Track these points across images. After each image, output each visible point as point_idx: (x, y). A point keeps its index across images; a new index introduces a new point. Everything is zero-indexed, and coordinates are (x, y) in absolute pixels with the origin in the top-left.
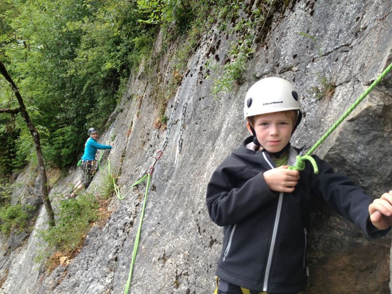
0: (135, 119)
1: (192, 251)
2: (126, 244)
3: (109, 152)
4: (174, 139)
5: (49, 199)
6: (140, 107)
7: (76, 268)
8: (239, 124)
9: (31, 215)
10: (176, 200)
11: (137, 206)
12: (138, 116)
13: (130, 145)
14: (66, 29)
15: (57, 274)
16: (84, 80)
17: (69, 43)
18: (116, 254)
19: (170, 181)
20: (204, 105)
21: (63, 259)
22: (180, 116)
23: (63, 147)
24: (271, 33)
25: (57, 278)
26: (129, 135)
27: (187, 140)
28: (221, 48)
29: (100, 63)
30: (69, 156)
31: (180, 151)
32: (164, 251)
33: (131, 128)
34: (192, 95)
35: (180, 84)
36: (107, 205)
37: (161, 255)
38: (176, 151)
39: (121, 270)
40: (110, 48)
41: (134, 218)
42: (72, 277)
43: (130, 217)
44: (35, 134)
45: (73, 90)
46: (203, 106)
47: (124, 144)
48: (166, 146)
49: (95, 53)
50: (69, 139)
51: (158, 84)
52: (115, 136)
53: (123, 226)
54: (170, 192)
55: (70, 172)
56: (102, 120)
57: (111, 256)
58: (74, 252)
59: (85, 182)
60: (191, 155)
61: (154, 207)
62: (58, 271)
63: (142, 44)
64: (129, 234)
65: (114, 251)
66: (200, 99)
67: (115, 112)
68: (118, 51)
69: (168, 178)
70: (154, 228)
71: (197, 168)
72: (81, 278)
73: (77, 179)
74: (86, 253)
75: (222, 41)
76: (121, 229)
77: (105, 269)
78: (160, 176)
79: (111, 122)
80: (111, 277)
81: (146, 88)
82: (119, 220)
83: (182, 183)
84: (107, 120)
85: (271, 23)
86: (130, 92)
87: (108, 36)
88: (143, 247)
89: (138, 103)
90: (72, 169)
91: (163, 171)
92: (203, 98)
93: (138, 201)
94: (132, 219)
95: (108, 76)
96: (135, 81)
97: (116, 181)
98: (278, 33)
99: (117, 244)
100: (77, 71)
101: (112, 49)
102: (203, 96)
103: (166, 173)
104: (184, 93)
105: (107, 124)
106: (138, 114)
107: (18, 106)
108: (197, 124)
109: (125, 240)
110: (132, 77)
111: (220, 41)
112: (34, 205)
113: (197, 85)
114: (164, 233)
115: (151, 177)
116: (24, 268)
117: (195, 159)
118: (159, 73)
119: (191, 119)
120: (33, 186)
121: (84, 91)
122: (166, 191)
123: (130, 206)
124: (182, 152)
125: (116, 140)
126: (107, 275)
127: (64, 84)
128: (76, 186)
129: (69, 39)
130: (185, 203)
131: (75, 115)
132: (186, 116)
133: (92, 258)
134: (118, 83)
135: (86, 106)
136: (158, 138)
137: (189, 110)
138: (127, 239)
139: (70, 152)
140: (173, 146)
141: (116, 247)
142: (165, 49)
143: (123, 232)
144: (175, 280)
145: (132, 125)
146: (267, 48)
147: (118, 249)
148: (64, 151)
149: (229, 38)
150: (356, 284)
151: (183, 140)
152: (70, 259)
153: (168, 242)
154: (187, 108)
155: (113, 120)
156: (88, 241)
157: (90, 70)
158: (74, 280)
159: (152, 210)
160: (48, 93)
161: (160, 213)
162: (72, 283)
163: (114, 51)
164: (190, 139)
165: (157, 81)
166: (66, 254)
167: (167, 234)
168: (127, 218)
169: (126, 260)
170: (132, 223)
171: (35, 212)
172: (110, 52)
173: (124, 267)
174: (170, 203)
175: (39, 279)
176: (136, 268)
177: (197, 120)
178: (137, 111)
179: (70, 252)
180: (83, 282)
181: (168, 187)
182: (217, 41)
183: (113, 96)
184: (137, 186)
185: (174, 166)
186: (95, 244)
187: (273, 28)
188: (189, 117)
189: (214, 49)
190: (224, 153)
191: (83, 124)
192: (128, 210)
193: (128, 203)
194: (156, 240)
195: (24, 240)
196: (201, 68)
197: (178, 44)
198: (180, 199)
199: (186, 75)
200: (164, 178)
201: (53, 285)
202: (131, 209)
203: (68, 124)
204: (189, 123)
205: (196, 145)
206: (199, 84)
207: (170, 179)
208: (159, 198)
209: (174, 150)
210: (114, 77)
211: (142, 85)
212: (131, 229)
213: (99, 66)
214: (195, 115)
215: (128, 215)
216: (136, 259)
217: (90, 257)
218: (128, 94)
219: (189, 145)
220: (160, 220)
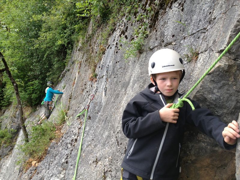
0: (77, 75)
1: (114, 157)
2: (73, 153)
3: (62, 96)
4: (101, 87)
5: (24, 126)
6: (80, 68)
7: (42, 168)
8: (141, 78)
9: (14, 135)
10: (103, 125)
11: (79, 129)
12: (79, 74)
13: (74, 91)
14: (32, 19)
15: (30, 172)
16: (45, 51)
17: (35, 28)
18: (67, 159)
19: (100, 114)
21: (34, 163)
22: (105, 73)
23: (33, 93)
24: (158, 22)
25: (30, 175)
26: (73, 85)
27: (109, 88)
28: (128, 31)
29: (54, 40)
30: (37, 99)
32: (97, 157)
33: (74, 81)
34: (111, 60)
35: (104, 53)
36: (60, 129)
37: (94, 159)
38: (103, 94)
39: (70, 169)
40: (60, 31)
41: (78, 136)
42: (39, 174)
44: (15, 84)
45: (38, 58)
46: (119, 67)
47: (71, 91)
48: (97, 91)
49: (51, 35)
50: (36, 88)
51: (90, 53)
52: (65, 86)
53: (70, 141)
54: (100, 120)
55: (37, 108)
56: (57, 76)
57: (63, 160)
58: (41, 158)
59: (47, 115)
60: (112, 97)
61: (90, 129)
62: (31, 170)
63: (80, 29)
64: (75, 146)
65: (66, 157)
66: (117, 62)
67: (64, 71)
68: (65, 33)
69: (98, 111)
70: (90, 143)
71: (116, 105)
72: (45, 174)
73: (42, 113)
74: (48, 159)
75: (129, 27)
76: (69, 143)
77: (60, 169)
78: (93, 110)
79: (62, 78)
80: (64, 173)
81: (83, 56)
82: (68, 138)
83: (107, 115)
84: (59, 76)
85: (158, 16)
86: (74, 59)
87: (59, 24)
88: (83, 155)
89: (79, 65)
90: (38, 107)
91: (95, 107)
92: (119, 62)
93: (80, 126)
94: (76, 137)
95: (59, 49)
96: (76, 52)
97: (66, 114)
98: (162, 22)
99: (67, 153)
100: (40, 45)
101: (62, 32)
102: (118, 61)
103: (97, 108)
104: (107, 59)
105: (60, 79)
106: (79, 72)
107: (4, 68)
108: (115, 78)
109: (72, 150)
110: (74, 49)
111: (127, 27)
113: (114, 54)
114: (96, 146)
115: (88, 111)
116: (10, 168)
117: (114, 99)
118: (91, 47)
120: (15, 117)
121: (45, 58)
122: (97, 119)
123: (75, 129)
124: (106, 95)
125: (66, 88)
126: (61, 172)
127: (32, 54)
128: (42, 117)
129: (35, 26)
130: (109, 127)
131: (40, 73)
132: (108, 73)
133: (52, 162)
134: (66, 53)
135: (46, 67)
136: (92, 87)
137: (110, 69)
138: (74, 150)
139: (37, 96)
140: (101, 91)
141: (67, 154)
142: (94, 32)
143: (71, 145)
144: (103, 175)
145: (75, 79)
146: (156, 31)
147: (68, 156)
148: (34, 96)
149: (133, 25)
150: (215, 176)
151: (107, 88)
152: (38, 162)
153: (99, 151)
154: (109, 68)
155: (64, 76)
156: (49, 151)
157: (48, 45)
158: (41, 176)
159: (89, 132)
160: (23, 59)
161: (93, 133)
162: (40, 177)
163: (62, 33)
164: (111, 87)
165: (90, 52)
166: (36, 159)
167: (98, 146)
169: (73, 163)
170: (76, 140)
171: (16, 133)
172: (60, 34)
173: (72, 167)
174: (100, 127)
175: (19, 175)
176: (79, 168)
177: (115, 75)
178: (78, 70)
179: (38, 158)
180: (46, 177)
181: (98, 117)
182: (126, 27)
183: (63, 61)
184: (79, 116)
185: (102, 104)
186: (54, 153)
187: (159, 19)
188: (110, 74)
189: (124, 32)
190: (132, 96)
191: (45, 79)
192: (74, 132)
193: (74, 128)
194: (92, 150)
195: (10, 151)
196: (117, 43)
197: (102, 29)
198: (106, 125)
199: (108, 48)
200: (96, 111)
202: (76, 131)
203: (36, 79)
204: (110, 77)
205: (115, 91)
206: (116, 53)
207: (100, 112)
208: (93, 124)
209: (101, 94)
210: (63, 49)
211: (81, 54)
212: (76, 143)
213: (54, 43)
214: (114, 72)
215: (74, 135)
216: (79, 162)
217: (51, 161)
218: (72, 60)
219: (111, 91)
220: (94, 138)
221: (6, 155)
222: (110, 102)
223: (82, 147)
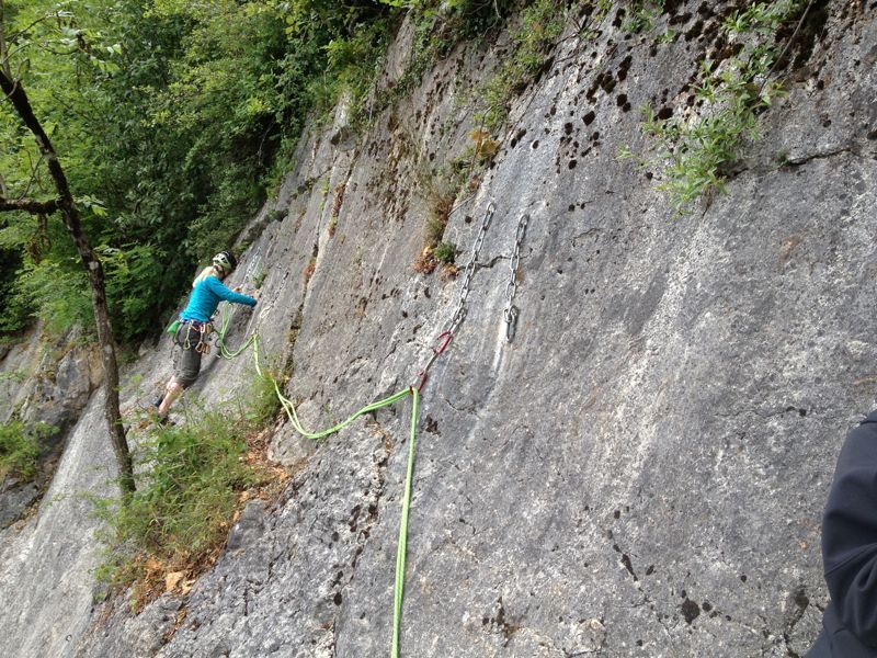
0: (324, 236)
2: (364, 564)
3: (251, 313)
4: (489, 305)
5: (121, 425)
6: (337, 211)
7: (212, 606)
8: (739, 288)
9: (47, 448)
10: (512, 466)
11: (380, 465)
12: (332, 234)
13: (313, 302)
14: (151, 11)
15: (162, 616)
16: (187, 139)
17: (153, 47)
18: (337, 585)
19: (483, 413)
20: (586, 223)
21: (172, 578)
22: (508, 247)
23: (128, 293)
24: (826, 48)
25: (163, 627)
26: (308, 277)
27: (534, 311)
28: (635, 77)
29: (229, 98)
30: (142, 315)
31: (511, 338)
32: (500, 601)
33: (312, 262)
34: (543, 196)
35: (493, 165)
37: (489, 610)
38: (496, 335)
39: (355, 631)
40: (257, 64)
41: (379, 496)
42: (204, 629)
43: (366, 494)
44: (93, 265)
45: (156, 160)
46: (580, 227)
47: (297, 300)
48: (463, 320)
49: (222, 74)
50: (143, 276)
51: (393, 158)
52: (265, 276)
53: (348, 513)
54: (486, 442)
55: (142, 352)
56: (227, 235)
57: (323, 591)
58: (199, 562)
60: (547, 349)
61: (439, 475)
62: (163, 608)
64: (371, 537)
65: (331, 577)
66: (572, 208)
67: (260, 219)
68: (280, 71)
69: (475, 403)
70: (449, 532)
71: (577, 390)
72: (233, 633)
73: (163, 369)
74: (236, 567)
75: (637, 61)
76: (343, 521)
77: (309, 623)
78: (449, 395)
79: (250, 241)
80: (327, 644)
81: (352, 166)
82: (334, 498)
83: (526, 423)
84: (236, 236)
85: (824, 19)
86: (306, 174)
87: (252, 32)
88: (423, 580)
89: (333, 200)
90: (146, 347)
91: (459, 384)
92: (583, 206)
93: (383, 453)
94: (372, 499)
95: (248, 131)
96: (317, 147)
97: (282, 387)
98: (857, 47)
99: (336, 559)
101: (264, 68)
102: (581, 201)
103: (466, 389)
104: (511, 188)
105: (238, 245)
106: (334, 229)
108: (561, 272)
109: (359, 551)
110: (310, 136)
111: (629, 59)
112: (56, 424)
113: (558, 172)
114: (485, 550)
115: (421, 397)
117: (564, 362)
118: (397, 132)
119: (542, 257)
120: (54, 380)
121: (187, 164)
122: (472, 437)
123: (363, 464)
124: (517, 340)
125: (269, 286)
126: (317, 638)
127: (134, 145)
129: (152, 37)
130: (551, 479)
131: (160, 220)
132: (527, 249)
133: (259, 584)
134: (272, 148)
135: (186, 199)
136: (428, 296)
137: (536, 234)
138: (367, 551)
139: (145, 306)
140: (486, 321)
141: (336, 566)
143: (353, 530)
145: (315, 254)
146: (820, 86)
147: (341, 575)
148: (130, 304)
149: (659, 53)
151: (518, 311)
152: (190, 578)
153: (505, 575)
154: (530, 229)
155: (256, 236)
156: (238, 538)
157: (205, 114)
158: (214, 637)
159: (435, 483)
160: (97, 164)
161: (461, 493)
162: (210, 645)
163: (267, 72)
164: (543, 310)
165: (391, 151)
166: (177, 565)
167: (499, 553)
168: (359, 494)
169: (370, 604)
170: (373, 510)
172: (257, 72)
173: (365, 622)
174: (493, 471)
175: (96, 614)
176: (408, 632)
177: (563, 261)
178: (331, 220)
179: (188, 561)
180: (241, 647)
181: (477, 427)
182: (621, 59)
183: (257, 180)
184: (373, 412)
185: (492, 375)
186: (263, 550)
187: (833, 32)
188: (537, 252)
189: (610, 78)
190: (693, 363)
191: (179, 242)
192: (360, 474)
193: (357, 457)
194: (464, 565)
195: (31, 504)
196: (569, 127)
197: (461, 63)
198: (528, 466)
199: (513, 144)
200: (463, 402)
201: (153, 644)
202: (368, 472)
203: (143, 242)
204: (536, 265)
205: (561, 326)
206: (565, 167)
207: (482, 407)
208: (450, 452)
209: (489, 333)
210: (264, 136)
211: (342, 157)
212: (373, 524)
213: (228, 107)
214: (555, 247)
215: (361, 487)
216: (405, 607)
217: (251, 582)
218: (299, 178)
219: (540, 324)
220: (466, 513)
221: (15, 520)
222: (536, 373)
223: (410, 543)
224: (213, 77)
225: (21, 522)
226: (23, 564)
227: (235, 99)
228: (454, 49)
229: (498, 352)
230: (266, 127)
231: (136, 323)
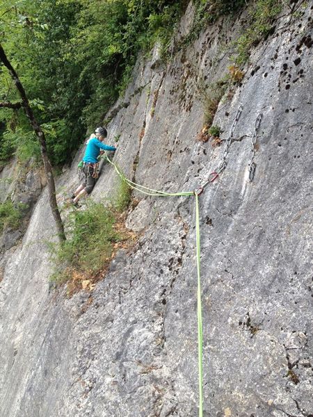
0: (149, 117)
2: (177, 286)
3: (114, 154)
4: (239, 161)
5: (58, 210)
6: (155, 104)
7: (104, 298)
9: (24, 214)
10: (253, 246)
12: (152, 116)
13: (144, 150)
14: (60, 1)
15: (81, 301)
16: (80, 66)
17: (61, 19)
18: (163, 295)
19: (236, 217)
20: (295, 120)
21: (85, 283)
22: (250, 131)
23: (56, 142)
25: (82, 305)
26: (141, 138)
27: (264, 166)
29: (100, 45)
30: (62, 153)
31: (252, 179)
32: (248, 314)
33: (143, 130)
35: (241, 85)
36: (123, 220)
37: (242, 318)
38: (243, 177)
39: (173, 318)
40: (113, 27)
41: (182, 254)
42: (101, 308)
43: (176, 252)
44: (40, 134)
45: (65, 77)
46: (292, 122)
47: (136, 149)
48: (225, 168)
50: (62, 134)
52: (120, 136)
53: (167, 261)
54: (238, 232)
56: (100, 115)
57: (157, 297)
58: (97, 276)
60: (272, 186)
61: (213, 247)
62: (81, 297)
64: (179, 274)
65: (161, 291)
66: (287, 111)
67: (116, 107)
68: (124, 31)
69: (231, 211)
70: (220, 276)
71: (290, 210)
72: (114, 311)
76: (165, 265)
77: (151, 312)
78: (218, 206)
79: (111, 118)
80: (160, 323)
81: (162, 81)
82: (160, 253)
83: (261, 225)
84: (105, 115)
86: (138, 84)
87: (110, 11)
89: (153, 98)
91: (223, 201)
92: (294, 110)
93: (184, 233)
94: (179, 255)
95: (109, 62)
96: (144, 70)
99: (162, 283)
100: (73, 55)
101: (116, 29)
102: (292, 107)
103: (227, 204)
104: (251, 98)
105: (106, 119)
106: (153, 113)
108: (280, 146)
109: (174, 280)
110: (140, 64)
112: (27, 203)
113: (279, 91)
114: (239, 287)
117: (282, 194)
119: (269, 137)
120: (25, 183)
121: (80, 79)
122: (230, 229)
123: (174, 237)
124: (255, 181)
125: (122, 141)
126: (155, 319)
127: (54, 69)
129: (60, 14)
131: (68, 107)
132: (261, 132)
133: (125, 289)
135: (80, 96)
136: (205, 153)
137: (266, 125)
138: (178, 280)
139: (64, 149)
140: (238, 170)
141: (162, 286)
143: (170, 269)
145: (144, 126)
147: (165, 290)
148: (57, 147)
151: (256, 165)
153: (250, 301)
154: (263, 122)
155: (114, 114)
156: (115, 266)
157: (88, 54)
158: (106, 313)
159: (212, 250)
160: (38, 79)
161: (225, 257)
162: (104, 316)
163: (118, 31)
164: (270, 166)
165: (182, 74)
166: (87, 277)
167: (247, 289)
168: (173, 252)
169: (180, 306)
170: (180, 260)
172: (113, 32)
173: (178, 314)
174: (242, 247)
175: (51, 294)
177: (281, 139)
178: (152, 109)
180: (119, 319)
181: (233, 224)
183: (114, 87)
185: (241, 198)
186: (127, 274)
188: (266, 134)
191: (78, 118)
192: (173, 242)
193: (171, 234)
194: (228, 294)
195: (18, 239)
196: (285, 66)
198: (262, 247)
199: (253, 73)
200: (225, 210)
201: (78, 313)
202: (177, 241)
203: (61, 118)
204: (266, 141)
205: (280, 174)
206: (283, 88)
207: (235, 213)
208: (219, 236)
209: (239, 175)
210: (117, 64)
211: (157, 77)
212: (180, 268)
213: (99, 50)
214: (277, 132)
215: (174, 249)
217: (122, 288)
218: (135, 86)
219: (268, 173)
220: (228, 267)
221: (12, 246)
222: (266, 199)
224: (91, 34)
225: (15, 247)
226: (17, 266)
227: (102, 45)
228: (217, 20)
229: (244, 186)
230: (118, 60)
231: (60, 157)
